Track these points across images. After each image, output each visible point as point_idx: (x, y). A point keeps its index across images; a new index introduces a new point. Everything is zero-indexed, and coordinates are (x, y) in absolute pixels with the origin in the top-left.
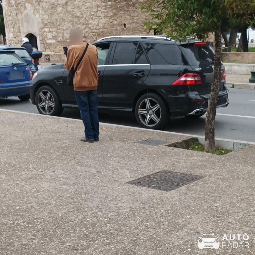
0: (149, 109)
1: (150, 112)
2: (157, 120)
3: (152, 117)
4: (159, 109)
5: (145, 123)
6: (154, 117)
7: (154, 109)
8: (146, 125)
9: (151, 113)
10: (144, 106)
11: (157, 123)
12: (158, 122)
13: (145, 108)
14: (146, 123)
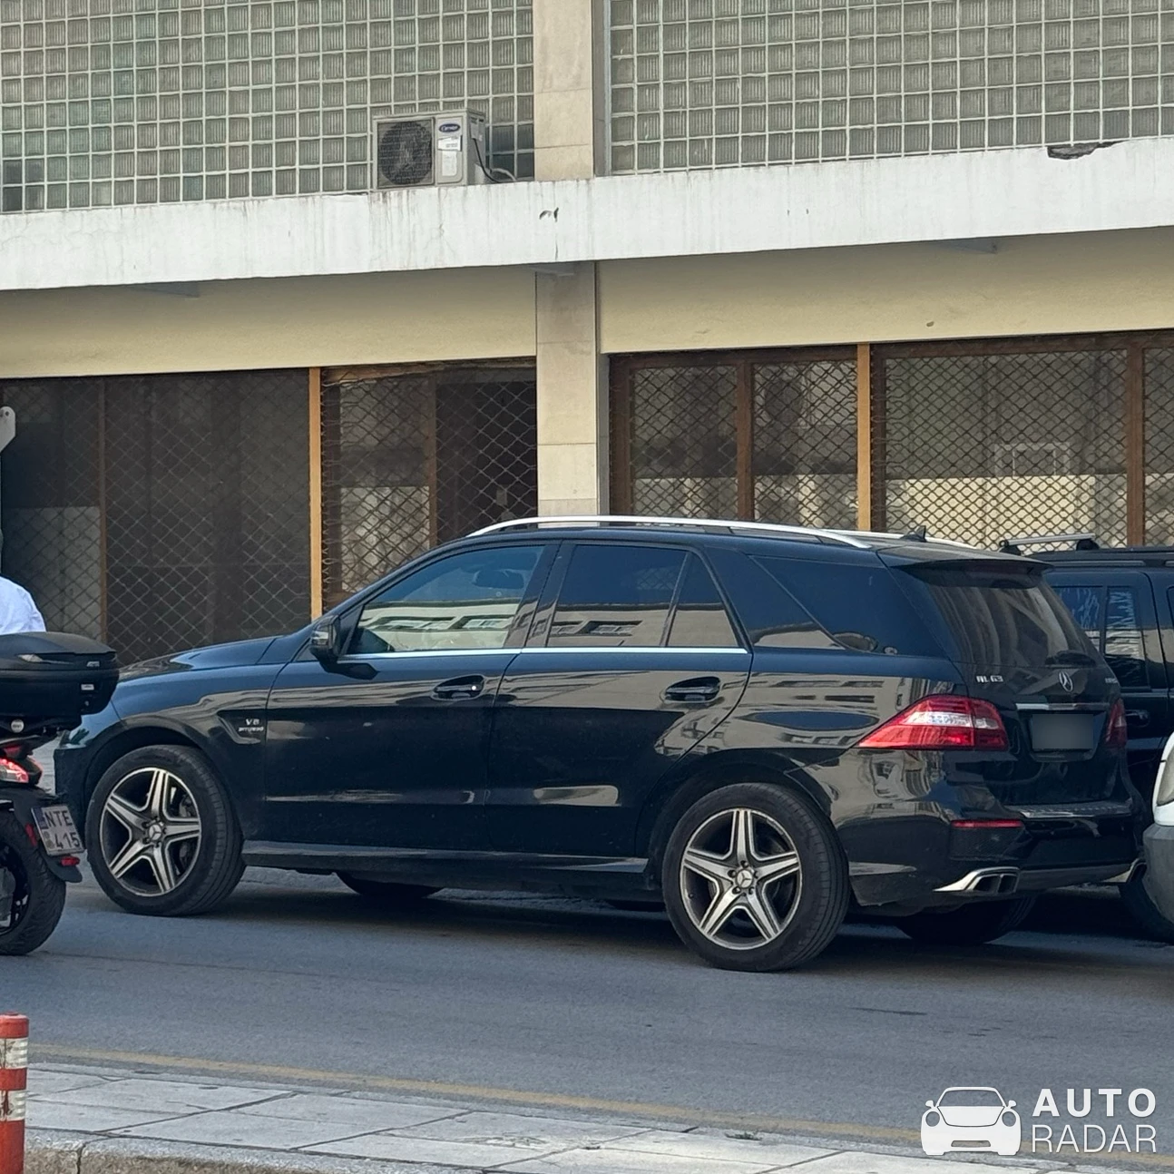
0: (743, 862)
1: (746, 877)
2: (771, 929)
3: (749, 906)
4: (794, 876)
5: (703, 926)
6: (756, 904)
7: (766, 870)
8: (705, 932)
9: (747, 884)
10: (718, 841)
11: (768, 940)
12: (774, 936)
13: (723, 852)
14: (708, 926)
